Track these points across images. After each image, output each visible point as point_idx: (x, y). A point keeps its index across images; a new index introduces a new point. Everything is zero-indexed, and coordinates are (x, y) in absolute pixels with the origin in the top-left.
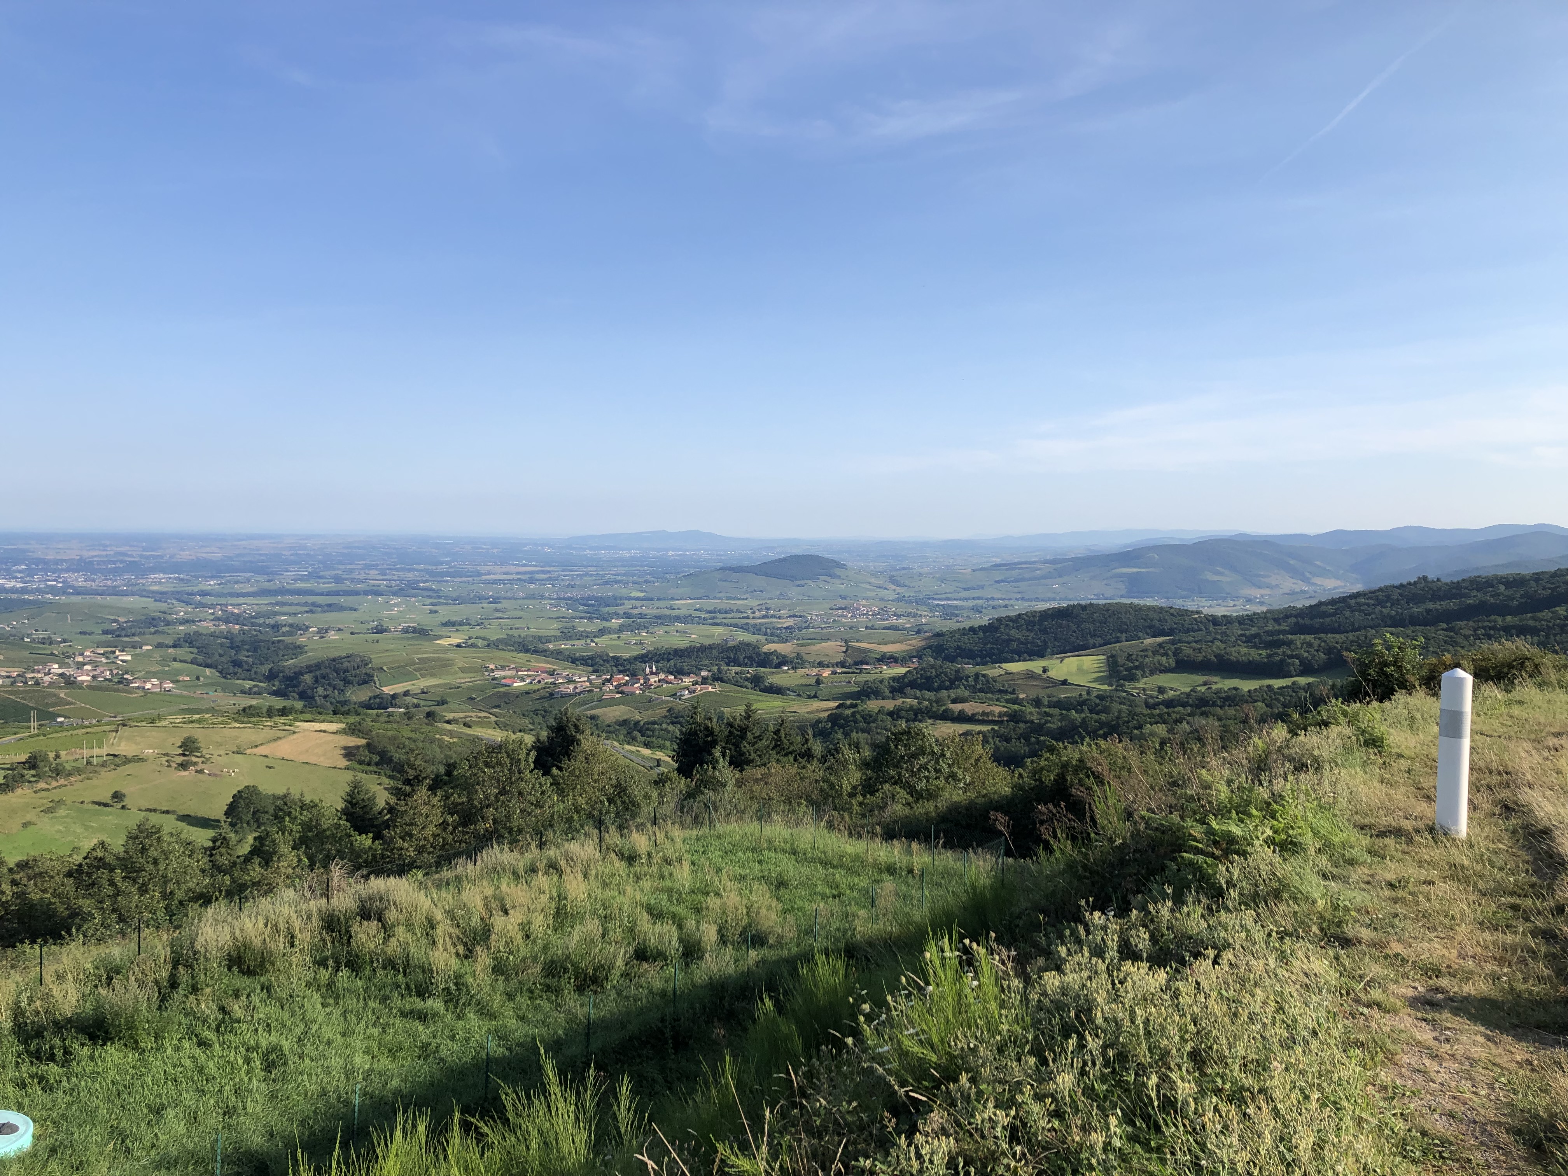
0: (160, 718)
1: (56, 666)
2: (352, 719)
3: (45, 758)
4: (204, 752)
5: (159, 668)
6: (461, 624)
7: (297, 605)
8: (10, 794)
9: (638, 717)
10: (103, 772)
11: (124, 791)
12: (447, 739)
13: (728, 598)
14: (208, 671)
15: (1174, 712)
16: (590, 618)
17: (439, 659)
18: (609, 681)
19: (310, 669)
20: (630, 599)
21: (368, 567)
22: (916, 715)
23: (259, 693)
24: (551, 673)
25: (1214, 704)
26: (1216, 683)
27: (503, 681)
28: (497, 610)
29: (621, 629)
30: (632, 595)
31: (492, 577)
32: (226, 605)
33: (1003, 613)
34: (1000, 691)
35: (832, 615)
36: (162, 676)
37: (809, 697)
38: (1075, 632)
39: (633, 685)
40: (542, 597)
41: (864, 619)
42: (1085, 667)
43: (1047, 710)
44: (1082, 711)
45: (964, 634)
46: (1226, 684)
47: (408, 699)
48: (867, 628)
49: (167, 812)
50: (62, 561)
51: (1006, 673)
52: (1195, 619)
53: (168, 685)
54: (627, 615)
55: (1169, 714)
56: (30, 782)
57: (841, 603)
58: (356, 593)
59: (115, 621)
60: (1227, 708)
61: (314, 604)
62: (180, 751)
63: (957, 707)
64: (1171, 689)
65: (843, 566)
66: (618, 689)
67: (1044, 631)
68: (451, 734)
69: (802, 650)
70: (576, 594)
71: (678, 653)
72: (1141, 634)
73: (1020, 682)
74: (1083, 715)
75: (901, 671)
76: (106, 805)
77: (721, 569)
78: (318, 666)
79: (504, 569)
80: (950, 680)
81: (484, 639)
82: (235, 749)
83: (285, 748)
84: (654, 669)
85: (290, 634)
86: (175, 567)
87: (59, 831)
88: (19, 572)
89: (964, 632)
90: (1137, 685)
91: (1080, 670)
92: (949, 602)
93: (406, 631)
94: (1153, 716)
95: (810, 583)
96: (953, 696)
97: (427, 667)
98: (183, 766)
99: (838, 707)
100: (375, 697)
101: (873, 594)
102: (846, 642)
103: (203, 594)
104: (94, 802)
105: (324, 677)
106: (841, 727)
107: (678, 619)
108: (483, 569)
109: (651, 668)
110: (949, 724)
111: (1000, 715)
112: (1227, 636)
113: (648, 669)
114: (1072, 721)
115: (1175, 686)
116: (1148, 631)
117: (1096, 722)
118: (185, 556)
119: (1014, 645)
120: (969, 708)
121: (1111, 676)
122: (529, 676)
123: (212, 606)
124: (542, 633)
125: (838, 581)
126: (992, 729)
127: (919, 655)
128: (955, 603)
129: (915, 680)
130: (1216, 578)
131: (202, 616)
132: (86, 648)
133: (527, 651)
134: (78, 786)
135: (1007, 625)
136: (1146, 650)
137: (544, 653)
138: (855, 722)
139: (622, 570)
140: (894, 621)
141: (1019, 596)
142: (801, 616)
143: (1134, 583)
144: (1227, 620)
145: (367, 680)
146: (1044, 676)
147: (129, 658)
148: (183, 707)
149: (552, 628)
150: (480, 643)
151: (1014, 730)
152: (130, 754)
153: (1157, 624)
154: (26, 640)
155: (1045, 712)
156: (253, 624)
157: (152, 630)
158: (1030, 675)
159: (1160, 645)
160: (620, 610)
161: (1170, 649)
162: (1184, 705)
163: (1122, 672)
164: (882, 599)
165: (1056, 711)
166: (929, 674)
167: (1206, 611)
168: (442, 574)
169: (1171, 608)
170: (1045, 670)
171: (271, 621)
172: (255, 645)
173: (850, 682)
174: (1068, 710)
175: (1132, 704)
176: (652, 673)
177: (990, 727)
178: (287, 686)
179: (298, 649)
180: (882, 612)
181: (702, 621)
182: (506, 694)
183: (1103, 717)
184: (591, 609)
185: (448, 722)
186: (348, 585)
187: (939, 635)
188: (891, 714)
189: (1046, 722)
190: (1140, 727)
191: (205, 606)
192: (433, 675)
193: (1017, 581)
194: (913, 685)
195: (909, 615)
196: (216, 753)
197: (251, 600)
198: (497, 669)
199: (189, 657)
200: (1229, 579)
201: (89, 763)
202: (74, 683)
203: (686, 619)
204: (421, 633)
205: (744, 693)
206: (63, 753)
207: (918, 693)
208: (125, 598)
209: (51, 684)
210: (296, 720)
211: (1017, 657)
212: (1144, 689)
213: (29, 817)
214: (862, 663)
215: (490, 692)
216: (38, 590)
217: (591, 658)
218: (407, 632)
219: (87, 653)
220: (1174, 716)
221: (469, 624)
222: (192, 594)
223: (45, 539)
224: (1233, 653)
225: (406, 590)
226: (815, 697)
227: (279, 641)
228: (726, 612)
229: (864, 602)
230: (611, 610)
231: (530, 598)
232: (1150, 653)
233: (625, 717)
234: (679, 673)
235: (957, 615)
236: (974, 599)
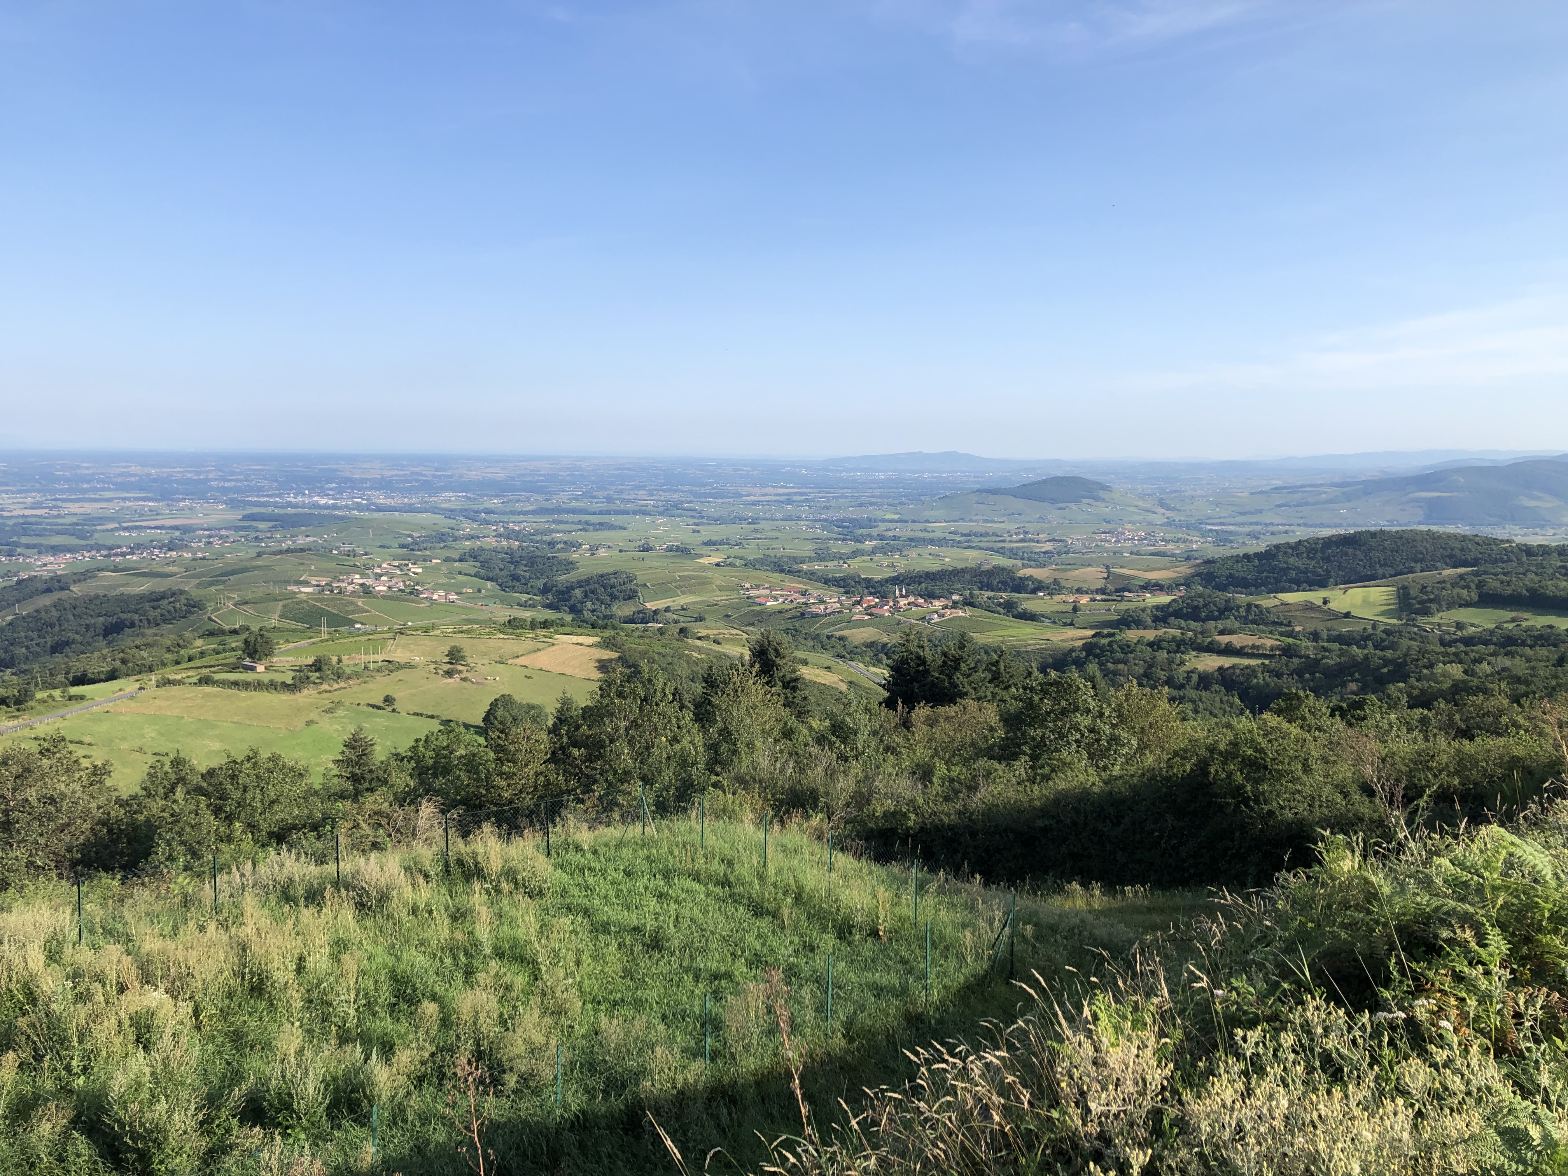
0: (434, 627)
1: (358, 576)
2: (608, 633)
3: (328, 662)
4: (469, 660)
5: (446, 580)
6: (721, 543)
7: (572, 523)
8: (298, 694)
9: (885, 639)
10: (379, 677)
11: (395, 696)
12: (695, 655)
13: (985, 521)
14: (489, 584)
15: (1472, 651)
16: (844, 540)
17: (699, 577)
18: (859, 602)
19: (580, 584)
20: (884, 521)
21: (637, 488)
22: (1178, 646)
23: (534, 606)
24: (804, 594)
25: (1523, 644)
26: (1526, 620)
27: (758, 600)
28: (755, 531)
29: (874, 551)
30: (886, 517)
31: (752, 498)
32: (508, 523)
33: (1281, 540)
34: (1275, 623)
35: (1094, 540)
36: (447, 588)
37: (1065, 624)
38: (1361, 560)
39: (882, 607)
40: (799, 518)
41: (1129, 544)
42: (1371, 599)
43: (1326, 644)
44: (1365, 647)
45: (1237, 562)
46: (1538, 621)
47: (669, 614)
48: (1131, 553)
49: (432, 717)
50: (366, 480)
51: (1282, 604)
52: (1505, 549)
53: (453, 597)
54: (881, 537)
55: (1466, 653)
56: (314, 683)
57: (1105, 527)
58: (626, 513)
59: (410, 536)
60: (1538, 648)
61: (587, 523)
62: (447, 660)
63: (1224, 639)
64: (1472, 625)
65: (1105, 488)
66: (868, 611)
67: (1328, 560)
68: (699, 650)
69: (1059, 576)
70: (832, 515)
71: (930, 576)
72: (1439, 564)
73: (1298, 613)
74: (1366, 651)
75: (1164, 599)
76: (379, 708)
77: (978, 491)
78: (588, 581)
79: (764, 491)
80: (1219, 610)
81: (741, 558)
82: (498, 659)
83: (545, 659)
84: (904, 592)
85: (563, 550)
86: (462, 487)
87: (337, 730)
88: (331, 489)
89: (1237, 559)
90: (1432, 620)
91: (1366, 602)
92: (1224, 527)
93: (670, 549)
94: (1447, 654)
95: (1072, 505)
96: (1220, 627)
97: (687, 585)
98: (449, 674)
99: (1094, 636)
100: (639, 612)
101: (1140, 518)
102: (1107, 568)
103: (488, 512)
104: (369, 705)
105: (593, 592)
106: (1096, 656)
107: (932, 542)
108: (743, 490)
109: (901, 590)
110: (1215, 657)
111: (1272, 648)
112: (1544, 568)
113: (897, 592)
114: (1353, 657)
115: (1476, 621)
116: (1448, 560)
117: (1380, 658)
118: (473, 475)
119: (1293, 574)
120: (1237, 640)
121: (1401, 609)
122: (782, 596)
123: (496, 523)
124: (797, 553)
125: (1103, 505)
126: (1263, 664)
127: (1187, 583)
128: (1231, 528)
129: (1181, 609)
130: (1533, 503)
131: (486, 532)
132: (384, 560)
133: (782, 571)
134: (356, 688)
135: (1285, 553)
136: (1444, 582)
137: (798, 573)
138: (1112, 652)
139: (877, 492)
140: (1161, 546)
141: (1302, 521)
142: (1061, 541)
143: (1434, 509)
144: (1545, 550)
145: (631, 596)
146: (1325, 607)
147: (420, 570)
148: (463, 617)
149: (807, 549)
150: (738, 562)
151: (1287, 665)
152: (403, 661)
153: (1457, 553)
154: (335, 552)
155: (1323, 647)
156: (532, 541)
157: (442, 545)
158: (1309, 607)
159: (1461, 577)
160: (874, 532)
161: (1472, 581)
162: (1486, 643)
163: (1414, 605)
164: (1150, 524)
165: (1336, 646)
166: (1196, 603)
167: (1519, 540)
168: (706, 495)
169: (1476, 536)
170: (1325, 602)
171: (548, 538)
172: (532, 561)
173: (1109, 610)
174: (1349, 644)
175: (1424, 640)
176: (902, 596)
177: (1259, 662)
178: (560, 600)
179: (570, 565)
180: (1150, 537)
181: (957, 544)
182: (760, 613)
183: (1389, 654)
184: (845, 531)
185: (699, 638)
186: (618, 505)
187: (1208, 562)
188: (1151, 644)
189: (1324, 657)
190: (1431, 666)
191: (488, 523)
192: (693, 593)
193: (1299, 505)
194: (1178, 614)
195: (1178, 540)
196: (480, 662)
197: (530, 518)
198: (752, 588)
199: (473, 571)
200: (1549, 505)
201: (366, 668)
202: (371, 592)
203: (940, 542)
204: (683, 551)
205: (995, 618)
206: (344, 658)
207: (1183, 623)
208: (419, 515)
209: (353, 592)
210: (556, 632)
211: (1296, 588)
212: (1439, 625)
213: (313, 716)
214: (1125, 590)
215: (744, 610)
216: (347, 507)
217: (843, 579)
218: (671, 551)
219: (384, 565)
220: (1472, 655)
221: (728, 544)
222: (477, 512)
223: (352, 459)
224: (1550, 588)
225: (670, 510)
226: (1071, 624)
227: (553, 557)
228: (981, 535)
229: (1130, 526)
230: (865, 532)
231: (787, 519)
232: (1449, 586)
233: (872, 640)
234: (930, 596)
235: (1231, 541)
236: (1251, 524)
